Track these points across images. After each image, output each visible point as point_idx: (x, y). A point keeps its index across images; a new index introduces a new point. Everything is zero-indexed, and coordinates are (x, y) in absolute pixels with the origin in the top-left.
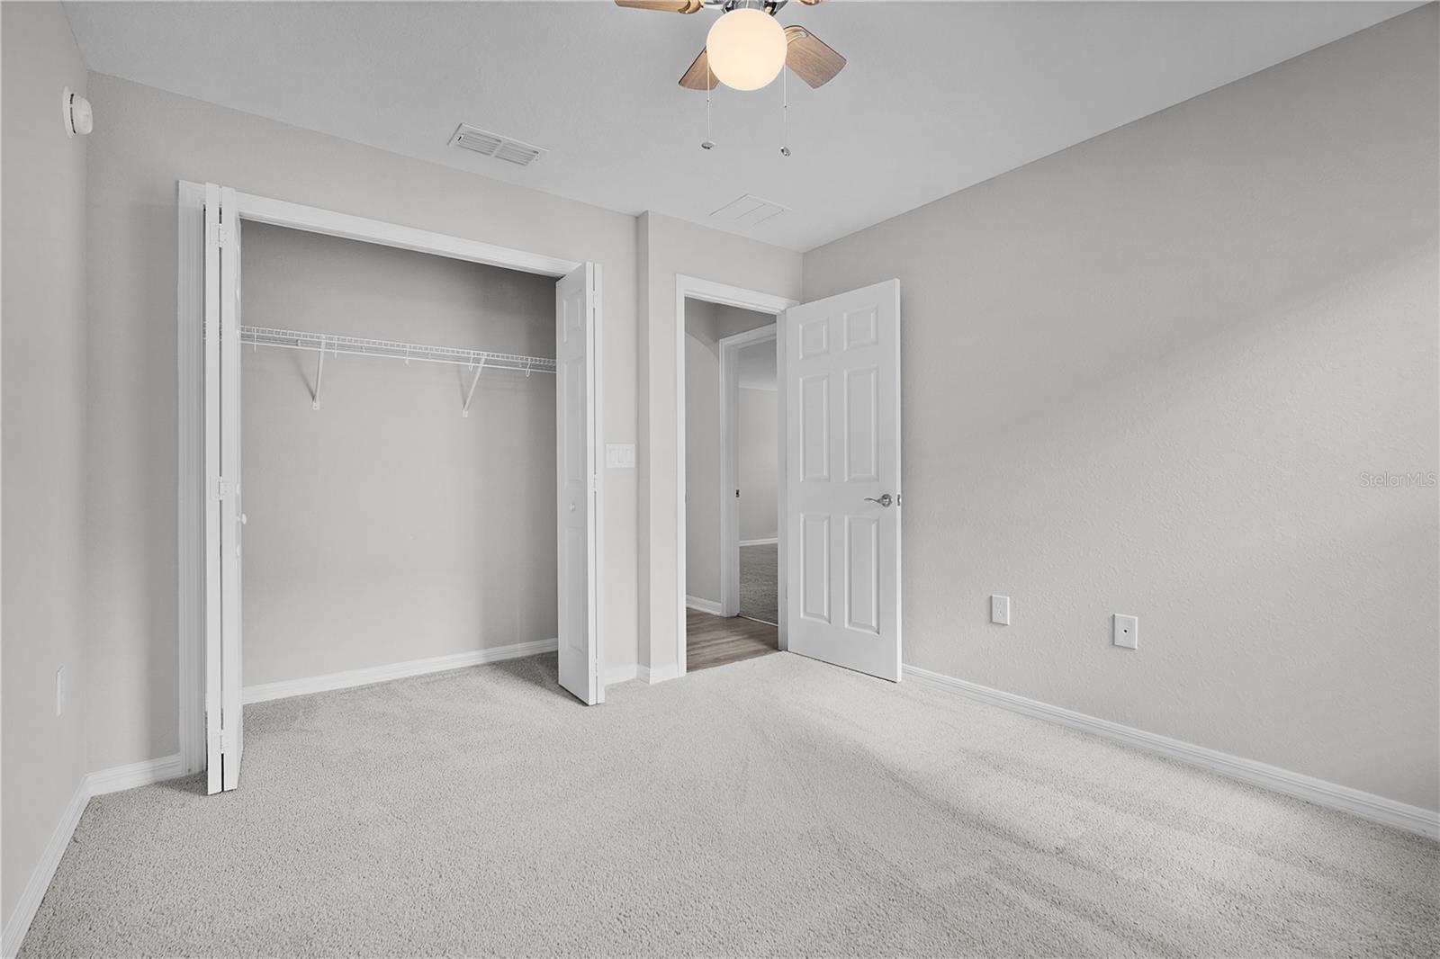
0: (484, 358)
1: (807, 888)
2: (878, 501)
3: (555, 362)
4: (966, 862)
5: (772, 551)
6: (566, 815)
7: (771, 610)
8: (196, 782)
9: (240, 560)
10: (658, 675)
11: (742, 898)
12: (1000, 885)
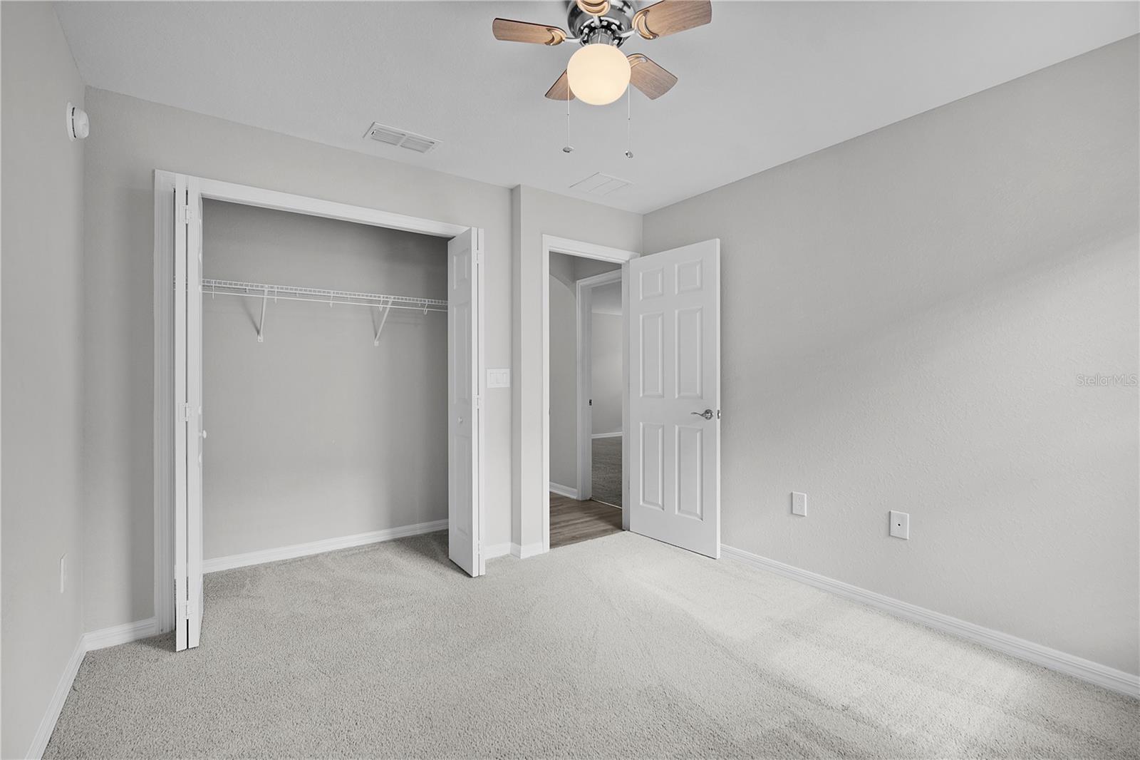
0: (391, 300)
1: (644, 737)
2: (702, 415)
3: (447, 303)
4: (771, 717)
5: (618, 443)
6: (454, 672)
7: (616, 495)
8: (166, 640)
9: (201, 465)
10: (527, 551)
11: (592, 745)
12: (796, 737)
